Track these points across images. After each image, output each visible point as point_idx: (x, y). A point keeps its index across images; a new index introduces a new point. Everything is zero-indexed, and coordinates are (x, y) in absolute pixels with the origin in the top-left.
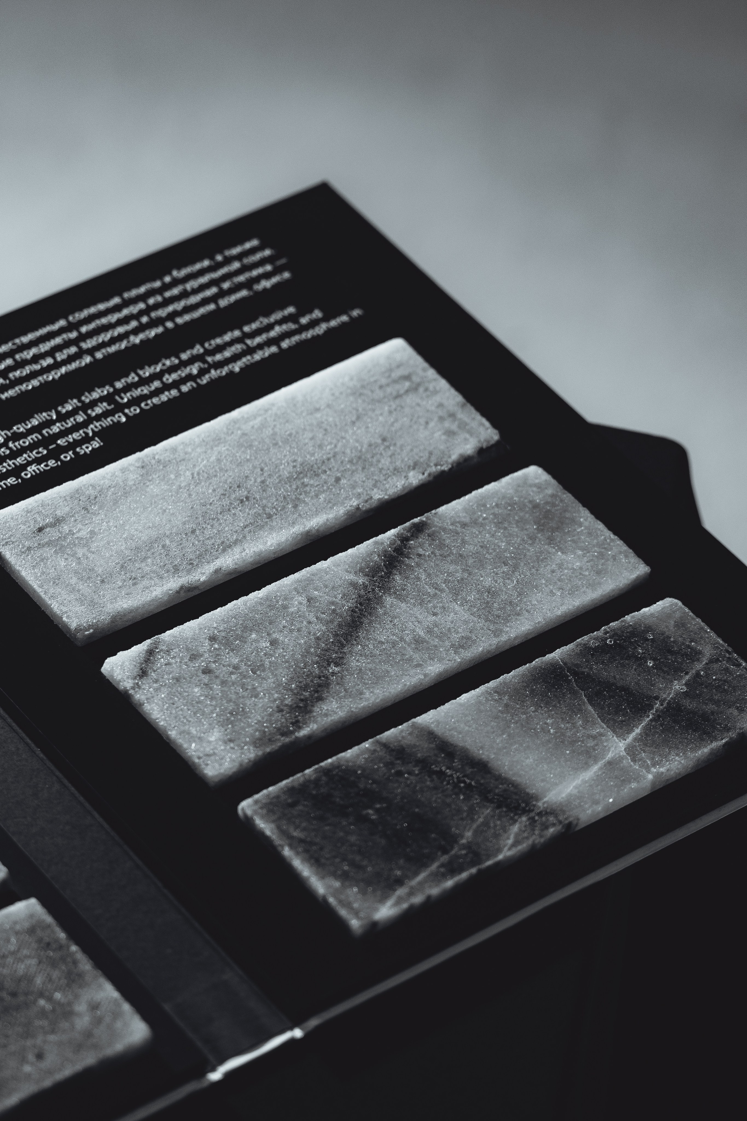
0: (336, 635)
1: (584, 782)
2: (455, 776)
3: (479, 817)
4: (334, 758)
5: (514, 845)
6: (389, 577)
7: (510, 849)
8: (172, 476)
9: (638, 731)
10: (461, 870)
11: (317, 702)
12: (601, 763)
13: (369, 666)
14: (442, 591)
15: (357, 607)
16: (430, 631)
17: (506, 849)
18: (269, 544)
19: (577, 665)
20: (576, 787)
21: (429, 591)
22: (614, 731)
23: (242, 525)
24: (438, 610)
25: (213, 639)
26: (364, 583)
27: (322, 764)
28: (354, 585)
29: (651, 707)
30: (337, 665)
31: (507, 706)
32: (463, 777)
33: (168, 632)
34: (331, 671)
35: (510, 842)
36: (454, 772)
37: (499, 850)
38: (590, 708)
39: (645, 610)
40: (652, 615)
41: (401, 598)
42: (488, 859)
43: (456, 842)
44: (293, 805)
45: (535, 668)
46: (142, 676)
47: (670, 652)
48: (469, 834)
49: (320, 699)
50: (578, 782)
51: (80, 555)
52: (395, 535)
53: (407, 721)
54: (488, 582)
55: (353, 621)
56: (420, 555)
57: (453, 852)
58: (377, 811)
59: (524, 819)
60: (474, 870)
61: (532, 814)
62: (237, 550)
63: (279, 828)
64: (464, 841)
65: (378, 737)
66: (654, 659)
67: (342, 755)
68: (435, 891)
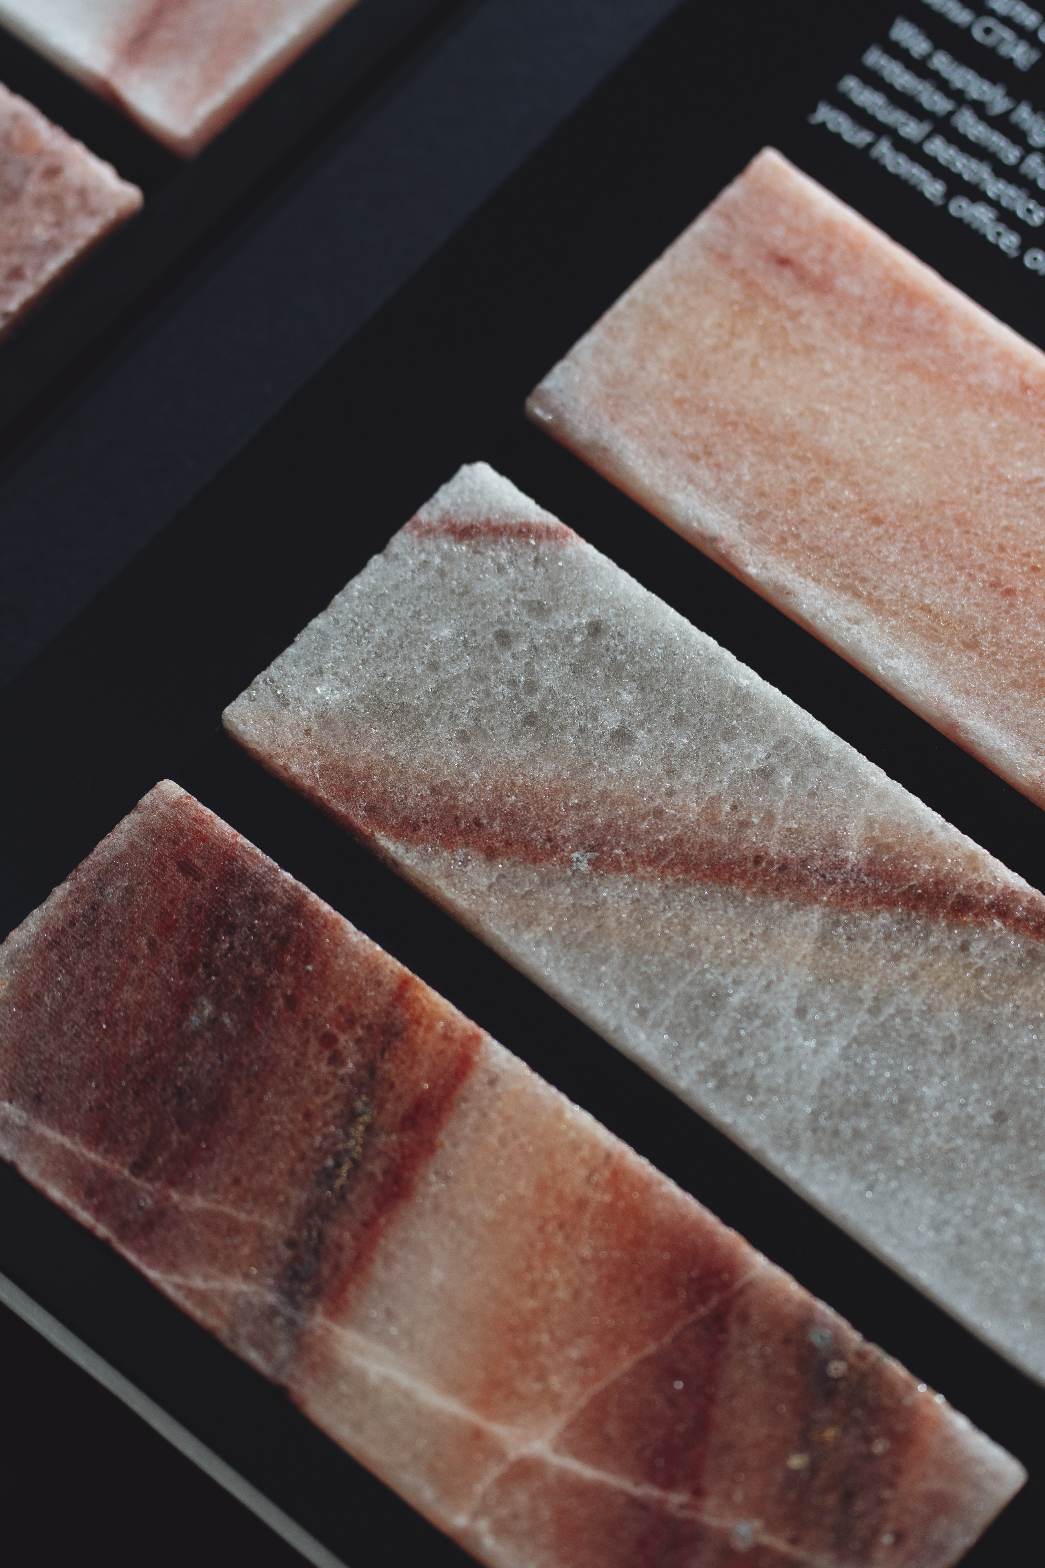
0: (678, 841)
1: (408, 1395)
2: (352, 1143)
3: (250, 1212)
4: (336, 915)
5: (190, 1292)
6: (879, 902)
7: (178, 1287)
8: (1020, 445)
9: (588, 1473)
10: (98, 1211)
11: (481, 849)
12: (473, 1417)
13: (612, 923)
14: (874, 1011)
15: (771, 863)
16: (749, 1011)
17: (177, 1279)
18: (892, 663)
19: (744, 1318)
20: (386, 1380)
21: (866, 987)
22: (569, 1427)
23: (927, 602)
24: (814, 1015)
25: (596, 629)
26: (845, 860)
27: (313, 897)
28: (834, 842)
29: (668, 1484)
30: (595, 864)
31: (582, 1204)
32: (354, 1161)
33: (590, 550)
34: (575, 855)
35: (198, 1283)
36: (360, 1140)
37: (172, 1266)
38: (627, 1364)
39: (960, 1423)
40: (949, 1440)
41: (824, 939)
42: (140, 1252)
43: (172, 1183)
44: (186, 868)
45: (709, 1235)
46: (454, 533)
47: (848, 1497)
48: (198, 1202)
49: (491, 854)
50: (404, 1380)
51: (738, 344)
52: (1006, 887)
53: (480, 1024)
54: (930, 1092)
55: (729, 865)
56: (964, 947)
57: (139, 1182)
58: (214, 1022)
59: (271, 1298)
60: (102, 1231)
61: (289, 1311)
62: (857, 609)
63: (121, 857)
64: (175, 1197)
65: (417, 978)
66: (813, 1468)
67: (350, 927)
68: (30, 1171)
